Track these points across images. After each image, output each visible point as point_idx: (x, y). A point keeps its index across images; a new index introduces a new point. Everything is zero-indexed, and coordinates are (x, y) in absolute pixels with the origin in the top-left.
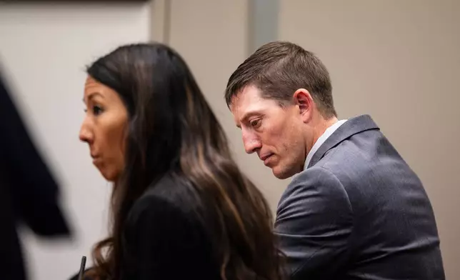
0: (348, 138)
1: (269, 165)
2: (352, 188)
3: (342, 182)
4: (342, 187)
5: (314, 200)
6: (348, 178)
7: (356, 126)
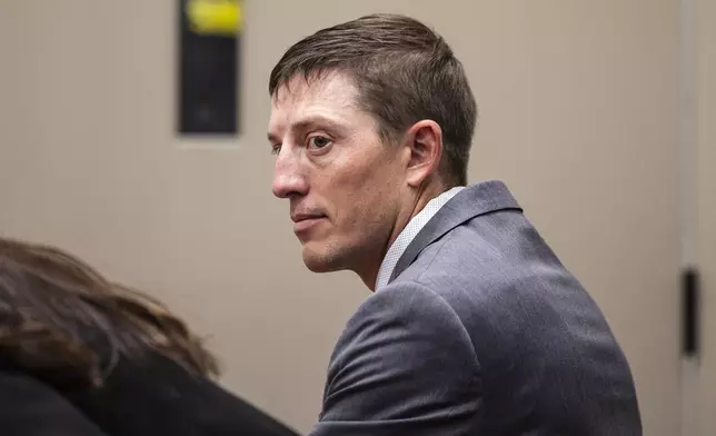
0: (466, 223)
1: (304, 235)
2: (477, 322)
3: (458, 312)
4: (458, 320)
5: (403, 347)
6: (468, 302)
7: (480, 202)
